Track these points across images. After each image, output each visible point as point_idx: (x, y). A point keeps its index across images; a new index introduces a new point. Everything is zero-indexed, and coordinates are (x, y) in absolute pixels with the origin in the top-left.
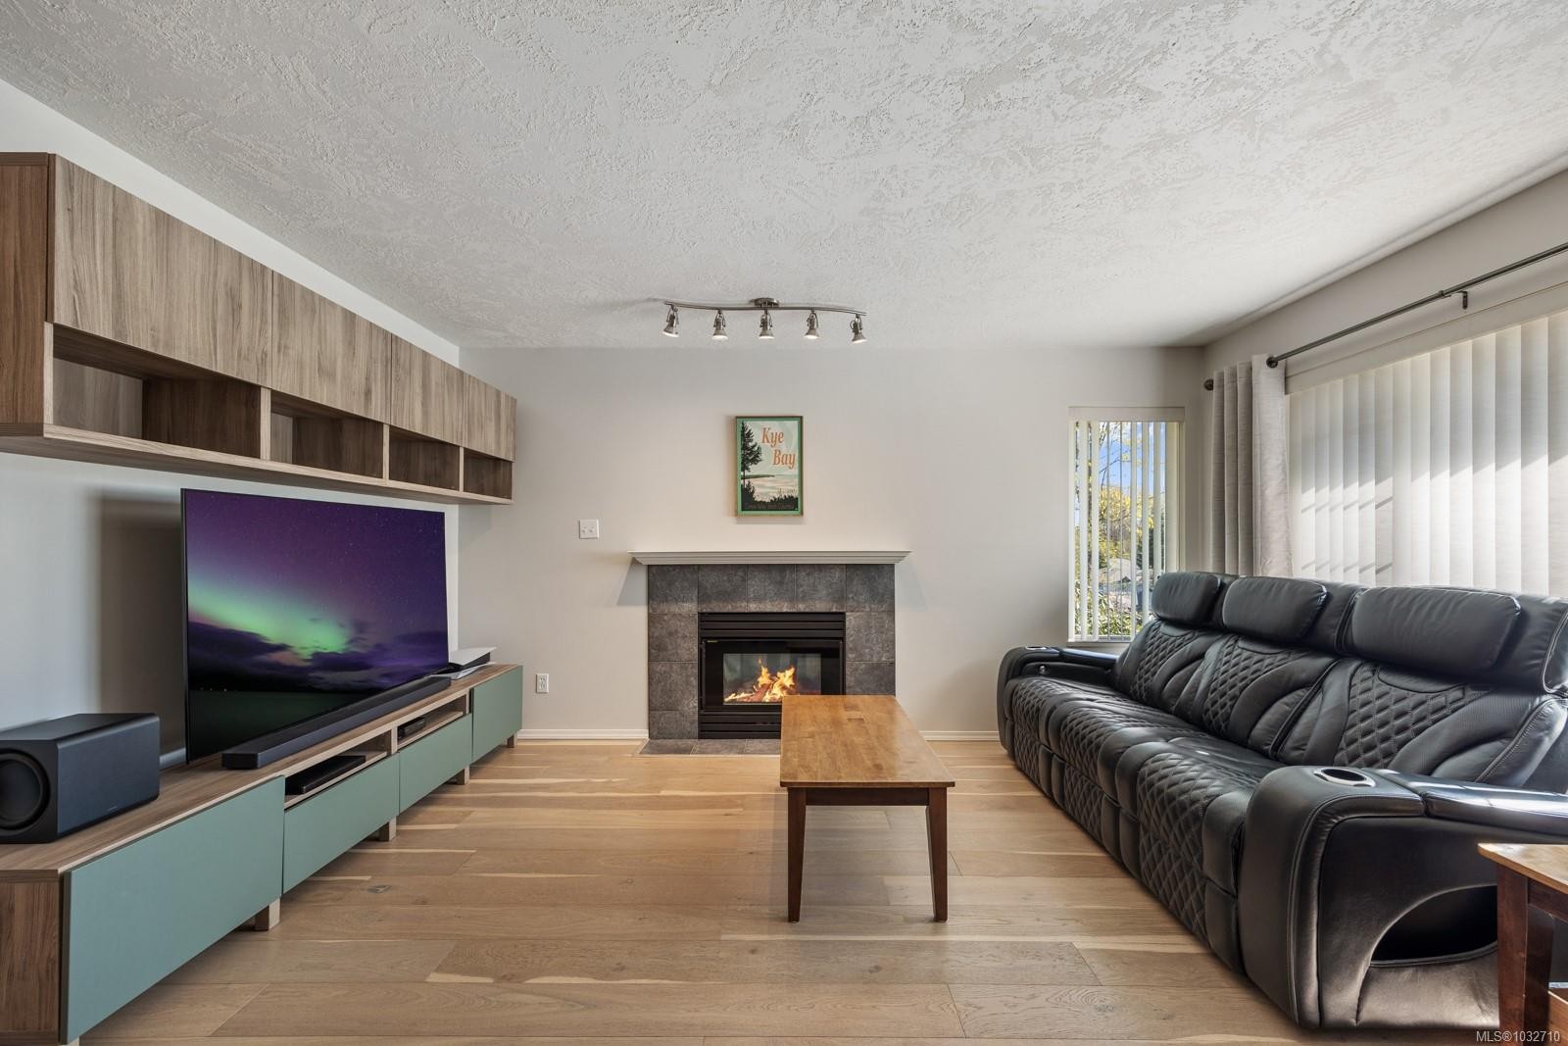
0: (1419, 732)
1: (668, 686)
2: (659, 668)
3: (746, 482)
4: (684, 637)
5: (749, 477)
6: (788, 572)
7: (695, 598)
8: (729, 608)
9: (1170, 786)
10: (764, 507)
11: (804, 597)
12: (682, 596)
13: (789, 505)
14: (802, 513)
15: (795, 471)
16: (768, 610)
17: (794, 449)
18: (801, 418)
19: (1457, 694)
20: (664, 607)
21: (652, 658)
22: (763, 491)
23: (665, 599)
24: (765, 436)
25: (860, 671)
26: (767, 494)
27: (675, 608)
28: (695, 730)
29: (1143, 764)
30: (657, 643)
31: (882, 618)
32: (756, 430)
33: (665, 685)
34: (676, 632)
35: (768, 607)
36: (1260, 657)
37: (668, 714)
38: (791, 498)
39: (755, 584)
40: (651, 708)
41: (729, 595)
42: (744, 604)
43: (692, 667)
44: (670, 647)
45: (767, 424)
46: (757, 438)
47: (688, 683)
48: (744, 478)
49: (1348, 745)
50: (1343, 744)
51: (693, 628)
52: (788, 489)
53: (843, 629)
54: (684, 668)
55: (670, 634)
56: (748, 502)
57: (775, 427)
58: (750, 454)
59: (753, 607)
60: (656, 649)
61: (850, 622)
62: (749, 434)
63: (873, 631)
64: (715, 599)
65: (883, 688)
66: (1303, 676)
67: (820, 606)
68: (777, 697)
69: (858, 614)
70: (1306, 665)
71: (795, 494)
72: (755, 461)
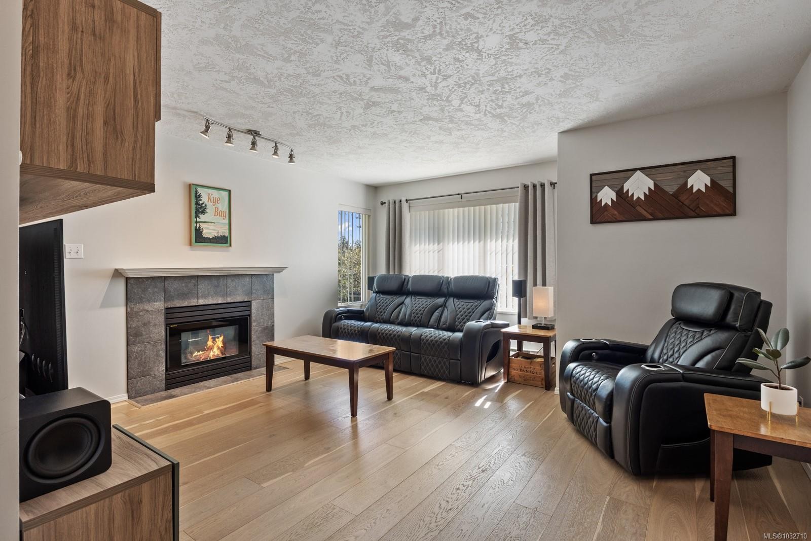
0: (473, 312)
1: (143, 360)
2: (136, 349)
3: (198, 225)
4: (155, 325)
5: (200, 222)
6: (221, 280)
7: (163, 298)
8: (186, 304)
9: (435, 338)
10: (209, 241)
11: (230, 294)
12: (153, 298)
13: (223, 241)
14: (230, 246)
15: (227, 221)
16: (210, 303)
17: (225, 208)
18: (230, 191)
19: (479, 302)
20: (140, 307)
21: (129, 343)
22: (209, 231)
23: (141, 300)
24: (209, 198)
25: (258, 332)
26: (210, 233)
27: (147, 306)
28: (163, 385)
29: (421, 335)
30: (134, 332)
31: (268, 302)
32: (204, 194)
33: (141, 359)
34: (149, 322)
35: (210, 301)
36: (426, 300)
37: (143, 379)
38: (224, 236)
39: (203, 286)
40: (129, 378)
41: (186, 295)
42: (195, 300)
43: (161, 345)
44: (144, 333)
45: (210, 191)
46: (204, 199)
47: (158, 355)
48: (196, 222)
49: (458, 319)
50: (457, 319)
51: (161, 319)
52: (223, 231)
53: (250, 310)
54: (155, 345)
55: (145, 324)
56: (199, 238)
57: (215, 194)
58: (200, 208)
59: (201, 302)
60: (133, 336)
61: (254, 306)
62: (200, 196)
63: (265, 310)
64: (176, 298)
65: (269, 339)
66: (440, 304)
67: (239, 298)
68: (216, 354)
69: (258, 301)
70: (441, 300)
71: (227, 235)
72: (203, 212)
